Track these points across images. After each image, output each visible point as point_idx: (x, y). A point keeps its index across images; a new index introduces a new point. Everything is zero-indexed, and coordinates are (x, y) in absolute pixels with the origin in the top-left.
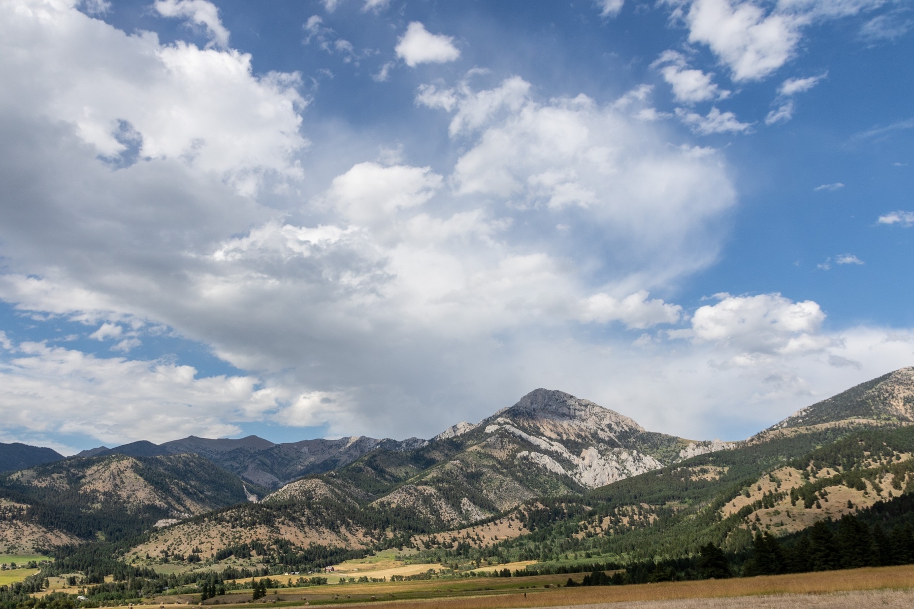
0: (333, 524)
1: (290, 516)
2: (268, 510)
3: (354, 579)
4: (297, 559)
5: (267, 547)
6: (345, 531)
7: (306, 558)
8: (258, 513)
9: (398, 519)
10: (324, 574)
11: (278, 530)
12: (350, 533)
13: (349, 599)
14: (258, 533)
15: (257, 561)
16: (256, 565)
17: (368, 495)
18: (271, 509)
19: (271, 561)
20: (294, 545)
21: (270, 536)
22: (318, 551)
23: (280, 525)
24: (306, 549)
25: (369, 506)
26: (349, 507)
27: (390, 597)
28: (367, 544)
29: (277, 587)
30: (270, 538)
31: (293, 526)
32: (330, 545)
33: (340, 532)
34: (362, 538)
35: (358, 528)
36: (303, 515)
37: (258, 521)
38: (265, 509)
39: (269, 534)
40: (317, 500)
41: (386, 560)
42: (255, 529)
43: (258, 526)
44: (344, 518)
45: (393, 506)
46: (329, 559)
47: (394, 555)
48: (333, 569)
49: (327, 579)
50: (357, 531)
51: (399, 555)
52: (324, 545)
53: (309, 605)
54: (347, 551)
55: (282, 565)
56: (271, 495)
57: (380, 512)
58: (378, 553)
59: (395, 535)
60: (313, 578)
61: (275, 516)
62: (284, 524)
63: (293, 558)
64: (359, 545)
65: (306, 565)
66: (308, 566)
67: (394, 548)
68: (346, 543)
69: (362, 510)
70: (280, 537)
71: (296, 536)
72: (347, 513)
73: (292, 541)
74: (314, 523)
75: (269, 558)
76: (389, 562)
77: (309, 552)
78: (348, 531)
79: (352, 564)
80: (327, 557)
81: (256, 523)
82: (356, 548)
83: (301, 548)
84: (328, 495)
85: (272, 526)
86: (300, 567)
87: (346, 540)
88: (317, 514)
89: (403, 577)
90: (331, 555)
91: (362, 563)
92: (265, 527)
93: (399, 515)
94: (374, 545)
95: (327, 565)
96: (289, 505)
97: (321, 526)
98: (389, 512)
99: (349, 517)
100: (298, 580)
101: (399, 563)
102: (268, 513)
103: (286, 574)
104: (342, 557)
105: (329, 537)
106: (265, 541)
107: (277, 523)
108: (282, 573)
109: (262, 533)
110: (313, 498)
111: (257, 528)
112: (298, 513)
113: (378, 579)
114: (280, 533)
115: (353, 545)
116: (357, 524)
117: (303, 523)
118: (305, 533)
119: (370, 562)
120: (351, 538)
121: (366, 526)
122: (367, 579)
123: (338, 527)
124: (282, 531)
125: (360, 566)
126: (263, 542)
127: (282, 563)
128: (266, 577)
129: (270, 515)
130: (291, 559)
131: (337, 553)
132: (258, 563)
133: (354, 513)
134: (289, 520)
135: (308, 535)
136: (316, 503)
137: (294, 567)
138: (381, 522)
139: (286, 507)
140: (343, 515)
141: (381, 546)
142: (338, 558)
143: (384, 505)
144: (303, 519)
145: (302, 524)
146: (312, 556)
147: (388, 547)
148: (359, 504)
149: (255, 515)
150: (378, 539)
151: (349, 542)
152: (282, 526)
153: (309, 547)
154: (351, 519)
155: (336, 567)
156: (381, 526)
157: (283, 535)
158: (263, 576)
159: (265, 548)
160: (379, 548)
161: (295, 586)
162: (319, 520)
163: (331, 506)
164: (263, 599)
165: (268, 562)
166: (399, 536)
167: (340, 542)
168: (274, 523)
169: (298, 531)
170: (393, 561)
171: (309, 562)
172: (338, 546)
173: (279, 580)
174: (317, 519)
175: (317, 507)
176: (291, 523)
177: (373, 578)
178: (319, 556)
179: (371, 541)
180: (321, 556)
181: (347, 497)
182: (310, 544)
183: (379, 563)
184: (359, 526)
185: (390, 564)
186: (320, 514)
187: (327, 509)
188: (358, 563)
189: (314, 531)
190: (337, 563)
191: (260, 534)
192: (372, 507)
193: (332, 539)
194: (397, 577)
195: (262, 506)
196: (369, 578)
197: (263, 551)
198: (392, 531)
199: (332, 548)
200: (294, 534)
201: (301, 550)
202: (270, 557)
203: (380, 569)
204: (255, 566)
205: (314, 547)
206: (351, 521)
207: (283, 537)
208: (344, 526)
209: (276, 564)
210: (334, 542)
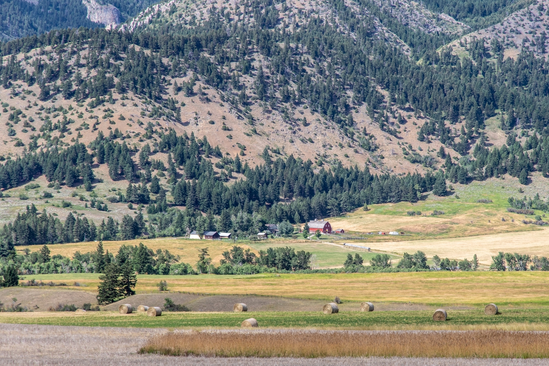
0: (333, 98)
1: (209, 71)
2: (147, 52)
3: (387, 258)
4: (225, 196)
5: (142, 157)
6: (368, 120)
7: (252, 194)
8: (118, 58)
9: (523, 93)
10: (302, 239)
11: (174, 109)
12: (382, 126)
13: (373, 315)
14: (116, 116)
15: (112, 195)
16: (110, 206)
17: (439, 19)
18: (157, 48)
19: (153, 197)
20: (219, 155)
21: (151, 126)
22: (288, 174)
23: (181, 97)
24: (252, 166)
25: (439, 51)
26: (382, 53)
27: (490, 314)
28: (429, 162)
29: (166, 272)
30: (150, 133)
31: (218, 99)
32: (322, 160)
33: (352, 123)
34: (417, 145)
35: (404, 114)
36: (248, 69)
37: (116, 80)
38: (137, 48)
39: (146, 120)
40: (291, 28)
41: (483, 209)
42: (108, 105)
43: (116, 96)
44: (367, 82)
45: (512, 54)
46: (317, 199)
47: (505, 196)
48: (328, 228)
49: (309, 255)
50: (403, 121)
51: (520, 197)
52: (305, 160)
53: (256, 325)
54: (372, 178)
55: (183, 209)
56: (156, 7)
57: (473, 72)
58: (459, 188)
59: (512, 140)
60: (270, 251)
61: (165, 70)
62: (190, 93)
63: (215, 191)
64: (407, 163)
65: (250, 212)
66: (257, 217)
67: (507, 176)
68: (368, 155)
69: (420, 62)
70: (180, 131)
71: (226, 129)
72: (375, 68)
73: (213, 143)
74: (278, 95)
75: (145, 190)
76: (488, 214)
77: (260, 175)
78: (377, 120)
79: (382, 217)
80: (312, 194)
81: (113, 86)
82: (397, 172)
83: (239, 165)
84: (323, 16)
85: (158, 99)
86: (233, 218)
87: (371, 148)
88: (288, 70)
89: (528, 258)
90: (325, 188)
91: (412, 214)
92: (137, 101)
93: (525, 82)
94: (450, 164)
95: (312, 217)
96: (209, 40)
97: (298, 104)
98: (498, 72)
99: (381, 82)
100: (226, 254)
101: (519, 219)
102: (146, 59)
103: (195, 236)
104: (356, 196)
105: (319, 137)
106: (136, 141)
107: (171, 89)
108: (180, 234)
109: (127, 115)
110: (278, 21)
111: (114, 101)
112: (233, 65)
113: (455, 263)
114: (178, 120)
115: (389, 162)
116: (403, 103)
117: (248, 92)
118: (252, 121)
119: (436, 214)
120: (385, 141)
121: (430, 109)
122: (424, 260)
123: (347, 107)
124: (186, 114)
125: (406, 221)
126: (131, 143)
127: (183, 204)
128: (135, 243)
129: (153, 65)
130: (210, 195)
131: (341, 182)
132: (113, 200)
133: (395, 71)
134: (207, 82)
135: (259, 128)
136: (287, 37)
137: (217, 218)
138: (473, 99)
139: (199, 46)
140: (364, 74)
141: (469, 167)
142: (344, 196)
143: (485, 49)
144: (248, 81)
145: (244, 96)
146: (270, 188)
147: (491, 173)
148: (412, 45)
149: (109, 65)
150: (463, 149)
151: (378, 153)
152: (187, 100)
153: (261, 162)
154: (387, 87)
155: (337, 224)
156: (473, 110)
157: (187, 124)
158: (126, 238)
159: (136, 159)
160: (465, 174)
161: (217, 272)
162: (293, 87)
163: (331, 46)
164: (126, 302)
165: (143, 200)
166: (523, 141)
167: (350, 152)
168: (162, 90)
169: (232, 116)
170: (502, 213)
171: (261, 205)
172: (346, 164)
173: (174, 252)
174: (287, 83)
175: (288, 48)
176: (211, 92)
177: (442, 257)
178: (291, 190)
179: (443, 154)
180: (296, 189)
181: (377, 22)
182: (266, 155)
183: (460, 217)
184: (409, 110)
185: (493, 219)
186: (296, 69)
187: (316, 55)
188: (400, 214)
189: (278, 116)
190: (341, 212)
191: (122, 118)
192: (448, 55)
193: (328, 141)
194: (510, 258)
195: (129, 38)
196: (429, 256)
197: (128, 169)
198: (503, 127)
199: (327, 167)
200: (219, 124)
201: (239, 169)
202: (149, 186)
203: (463, 234)
204: (105, 209)
205: (276, 164)
206: (385, 93)
207: (188, 130)
208: (364, 108)
209: (166, 206)
210: (335, 150)
